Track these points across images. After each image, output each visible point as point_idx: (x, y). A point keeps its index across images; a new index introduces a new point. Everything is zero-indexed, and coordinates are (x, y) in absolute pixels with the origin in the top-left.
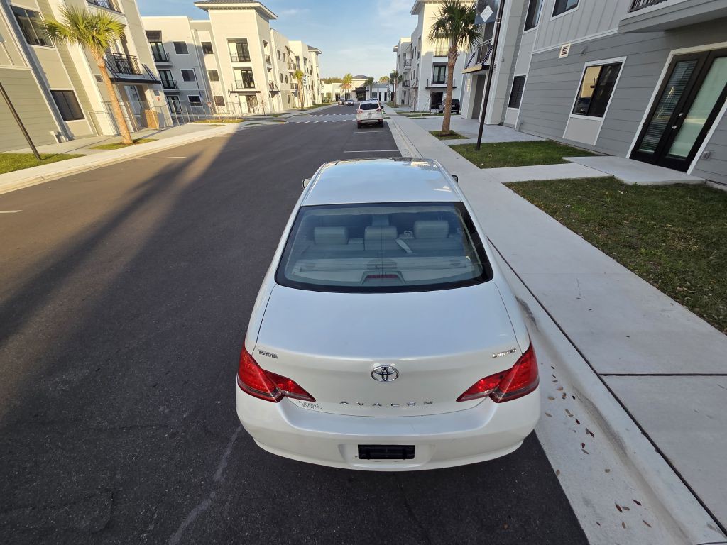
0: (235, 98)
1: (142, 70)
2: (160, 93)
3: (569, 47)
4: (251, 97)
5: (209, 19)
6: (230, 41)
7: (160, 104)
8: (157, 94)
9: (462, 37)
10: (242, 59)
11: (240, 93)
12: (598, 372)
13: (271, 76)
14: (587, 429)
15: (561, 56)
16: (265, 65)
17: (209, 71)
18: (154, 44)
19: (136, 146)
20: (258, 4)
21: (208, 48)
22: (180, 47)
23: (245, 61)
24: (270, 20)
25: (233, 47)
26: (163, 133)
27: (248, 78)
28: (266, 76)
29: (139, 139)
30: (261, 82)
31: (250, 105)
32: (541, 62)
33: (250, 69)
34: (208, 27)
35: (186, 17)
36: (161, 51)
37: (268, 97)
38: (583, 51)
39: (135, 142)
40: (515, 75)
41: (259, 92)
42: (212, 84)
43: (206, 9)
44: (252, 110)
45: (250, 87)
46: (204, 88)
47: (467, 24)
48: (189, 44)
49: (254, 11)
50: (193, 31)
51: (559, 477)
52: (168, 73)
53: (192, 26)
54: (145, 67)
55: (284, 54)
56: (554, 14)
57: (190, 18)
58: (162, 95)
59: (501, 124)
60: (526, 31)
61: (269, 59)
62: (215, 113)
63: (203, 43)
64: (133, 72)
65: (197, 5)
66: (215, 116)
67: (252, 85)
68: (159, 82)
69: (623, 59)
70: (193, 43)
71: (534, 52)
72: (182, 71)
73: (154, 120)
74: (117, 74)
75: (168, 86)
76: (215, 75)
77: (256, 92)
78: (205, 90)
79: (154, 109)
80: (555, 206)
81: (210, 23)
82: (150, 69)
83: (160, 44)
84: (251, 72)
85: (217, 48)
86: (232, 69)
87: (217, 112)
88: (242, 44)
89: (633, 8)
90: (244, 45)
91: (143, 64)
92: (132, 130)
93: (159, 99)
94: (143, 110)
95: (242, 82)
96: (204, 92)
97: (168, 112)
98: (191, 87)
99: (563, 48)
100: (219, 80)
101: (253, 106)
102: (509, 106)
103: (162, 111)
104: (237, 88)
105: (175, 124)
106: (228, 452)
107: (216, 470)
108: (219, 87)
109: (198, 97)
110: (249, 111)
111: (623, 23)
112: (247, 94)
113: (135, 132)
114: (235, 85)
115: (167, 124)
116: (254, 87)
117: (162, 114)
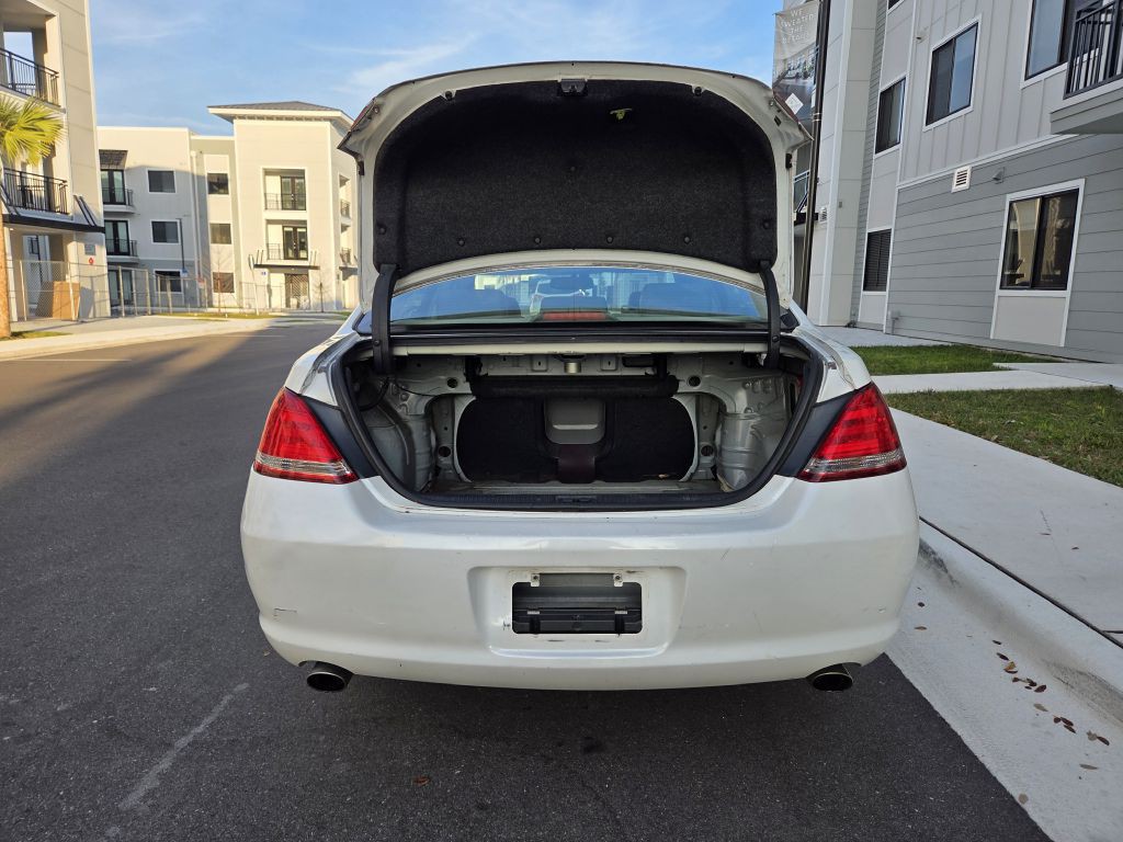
0: (261, 277)
1: (71, 207)
2: (98, 249)
3: (969, 173)
4: (296, 276)
5: (232, 134)
6: (268, 172)
7: (93, 271)
8: (90, 250)
10: (289, 206)
11: (273, 268)
12: (1101, 628)
13: (345, 240)
14: (1089, 734)
15: (955, 188)
16: (335, 219)
17: (213, 225)
18: (105, 174)
19: (18, 342)
20: (338, 114)
21: (219, 184)
22: (160, 180)
23: (295, 208)
25: (274, 185)
26: (83, 325)
27: (295, 240)
28: (337, 239)
29: (27, 332)
30: (323, 249)
31: (291, 291)
32: (910, 202)
33: (304, 223)
34: (228, 148)
35: (186, 130)
36: (118, 185)
37: (334, 277)
38: (999, 176)
39: (16, 335)
40: (868, 231)
41: (316, 268)
42: (214, 247)
43: (230, 119)
44: (294, 301)
45: (298, 258)
46: (193, 256)
49: (328, 124)
50: (194, 153)
51: (1027, 807)
52: (121, 227)
53: (193, 145)
54: (80, 201)
56: (930, 120)
57: (193, 131)
58: (101, 255)
59: (851, 325)
60: (879, 154)
61: (347, 209)
62: (211, 306)
63: (209, 174)
64: (50, 208)
65: (212, 111)
66: (210, 310)
67: (303, 254)
68: (102, 230)
69: (1079, 184)
70: (189, 169)
71: (900, 185)
72: (153, 223)
73: (70, 302)
74: (18, 209)
75: (115, 250)
76: (223, 233)
77: (310, 267)
78: (196, 260)
79: (75, 280)
80: (981, 422)
81: (233, 142)
82: (88, 205)
83: (120, 173)
84: (304, 230)
85: (237, 184)
86: (264, 223)
87: (216, 304)
88: (293, 179)
89: (1068, 92)
90: (297, 181)
91: (78, 196)
92: (15, 317)
93: (91, 261)
94: (50, 280)
95: (282, 247)
96: (192, 265)
97: (107, 289)
98: (166, 253)
99: (956, 175)
100: (230, 243)
101: (297, 295)
102: (864, 289)
103: (92, 286)
104: (268, 259)
105: (115, 313)
106: (165, 764)
107: (129, 793)
108: (229, 256)
109: (178, 274)
110: (288, 304)
111: (1057, 116)
112: (288, 271)
113: (20, 319)
114: (265, 253)
115: (97, 311)
116: (306, 259)
117: (92, 292)
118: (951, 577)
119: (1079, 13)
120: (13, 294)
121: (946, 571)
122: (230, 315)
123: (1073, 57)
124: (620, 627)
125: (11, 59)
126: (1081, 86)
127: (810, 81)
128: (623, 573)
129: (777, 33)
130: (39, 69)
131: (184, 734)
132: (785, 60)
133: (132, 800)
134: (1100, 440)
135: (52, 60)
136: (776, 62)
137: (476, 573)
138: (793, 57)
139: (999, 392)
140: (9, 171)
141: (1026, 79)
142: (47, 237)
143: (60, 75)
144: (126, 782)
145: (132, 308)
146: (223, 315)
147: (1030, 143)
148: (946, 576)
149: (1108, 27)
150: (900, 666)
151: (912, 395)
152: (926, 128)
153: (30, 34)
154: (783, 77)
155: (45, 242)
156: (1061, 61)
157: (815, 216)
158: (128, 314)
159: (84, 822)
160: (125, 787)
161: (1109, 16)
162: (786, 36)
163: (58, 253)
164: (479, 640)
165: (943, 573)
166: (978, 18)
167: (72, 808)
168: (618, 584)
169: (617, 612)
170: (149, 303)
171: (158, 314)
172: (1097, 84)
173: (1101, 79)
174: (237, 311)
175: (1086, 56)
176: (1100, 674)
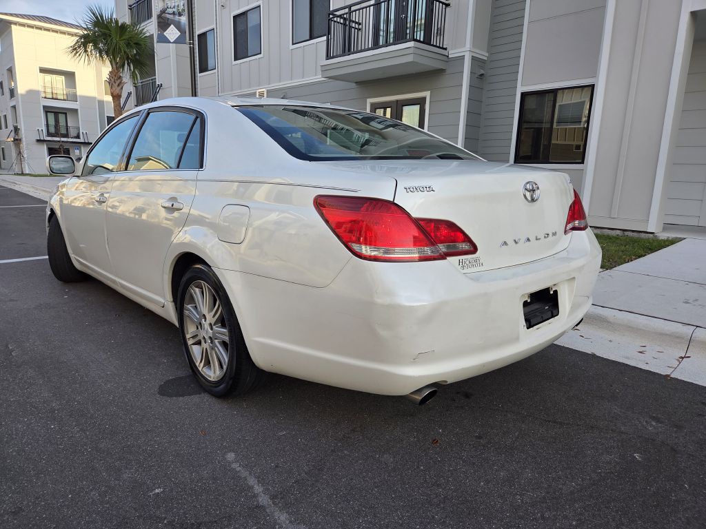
60: (202, 74)
89: (328, 55)
99: (258, 93)
111: (325, 69)
124: (552, 314)
127: (183, 19)
128: (553, 286)
141: (294, 43)
152: (234, 63)
154: (163, 11)
156: (311, 38)
166: (260, 3)
168: (552, 292)
169: (546, 308)
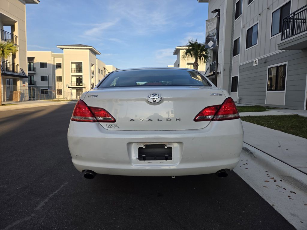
0: (70, 90)
1: (19, 70)
2: (26, 83)
3: (257, 61)
4: (79, 90)
5: (63, 53)
6: (72, 63)
7: (25, 88)
8: (24, 83)
9: (200, 58)
11: (73, 88)
12: (293, 166)
13: (93, 81)
14: (291, 191)
15: (254, 65)
16: (90, 75)
17: (57, 77)
18: (29, 63)
20: (91, 48)
21: (59, 66)
22: (43, 65)
23: (79, 72)
24: (96, 55)
25: (74, 66)
26: (21, 102)
27: (79, 81)
28: (90, 80)
29: (6, 104)
30: (86, 83)
31: (78, 94)
32: (243, 69)
33: (81, 76)
34: (62, 57)
35: (51, 52)
36: (32, 66)
38: (265, 61)
39: (3, 105)
40: (232, 76)
41: (85, 88)
42: (57, 83)
43: (63, 49)
45: (80, 85)
46: (51, 85)
47: (202, 52)
48: (48, 64)
49: (89, 50)
50: (53, 58)
51: (274, 207)
52: (32, 77)
53: (52, 56)
54: (22, 70)
55: (102, 71)
56: (247, 47)
60: (234, 57)
61: (93, 72)
63: (57, 64)
64: (13, 71)
65: (58, 47)
66: (55, 99)
68: (27, 77)
69: (286, 63)
70: (51, 63)
71: (240, 64)
72: (41, 76)
73: (18, 97)
74: (5, 72)
75: (30, 83)
76: (60, 79)
77: (83, 88)
78: (52, 86)
79: (20, 91)
80: (263, 123)
81: (63, 55)
82: (24, 71)
83: (32, 63)
84: (81, 78)
85: (64, 66)
86: (71, 76)
87: (57, 97)
88: (79, 64)
89: (282, 39)
90: (80, 65)
91: (21, 68)
92: (3, 100)
93: (24, 86)
94: (12, 91)
95: (75, 83)
96: (51, 87)
97: (28, 93)
98: (44, 84)
99: (254, 61)
100: (61, 81)
101: (79, 95)
102: (231, 92)
103: (24, 92)
104: (72, 85)
105: (30, 100)
106: (46, 200)
107: (37, 207)
108: (61, 84)
109: (47, 89)
110: (77, 97)
111: (279, 45)
112: (77, 89)
113: (4, 101)
114: (71, 84)
115: (25, 99)
116: (82, 86)
117: (24, 94)
118: (254, 157)
119: (284, 19)
120: (2, 94)
121: (253, 155)
122: (61, 100)
123: (283, 31)
124: (166, 159)
125: (5, 33)
126: (285, 38)
127: (215, 37)
128: (167, 144)
129: (207, 25)
130: (12, 35)
131: (51, 194)
132: (209, 32)
133: (38, 208)
134: (294, 126)
135: (16, 33)
136: (206, 32)
137: (129, 144)
138: (211, 31)
139: (267, 116)
140: (3, 62)
141: (271, 36)
142: (12, 80)
143: (18, 37)
144: (36, 204)
145: (34, 99)
146: (59, 100)
147: (273, 53)
148: (253, 156)
149: (291, 23)
150: (241, 177)
151: (245, 117)
152: (246, 50)
153: (10, 26)
154: (208, 36)
155: (11, 81)
156: (280, 32)
157: (218, 73)
158: (33, 100)
159: (25, 213)
160: (36, 205)
161: (291, 20)
162: (209, 26)
163: (15, 84)
164: (130, 162)
165: (252, 156)
166: (258, 22)
167: (22, 210)
168: (166, 147)
169: (166, 155)
170: (39, 97)
171: (41, 100)
172: (289, 37)
173: (290, 35)
174: (63, 99)
175: (286, 30)
176: (293, 176)
